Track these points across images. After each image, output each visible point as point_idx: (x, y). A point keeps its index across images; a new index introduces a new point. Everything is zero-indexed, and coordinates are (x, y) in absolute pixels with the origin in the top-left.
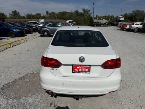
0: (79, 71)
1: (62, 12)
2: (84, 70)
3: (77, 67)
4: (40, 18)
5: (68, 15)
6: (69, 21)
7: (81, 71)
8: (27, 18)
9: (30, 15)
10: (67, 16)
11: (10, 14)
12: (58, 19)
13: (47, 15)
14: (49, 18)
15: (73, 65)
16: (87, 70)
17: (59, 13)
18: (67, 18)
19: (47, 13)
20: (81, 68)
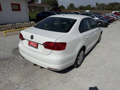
0: (31, 45)
1: (113, 3)
2: (34, 45)
3: (31, 42)
4: (90, 9)
5: (119, 5)
6: (116, 11)
7: (33, 46)
8: (79, 9)
9: (82, 7)
10: (116, 7)
11: (68, 6)
12: (106, 10)
13: (96, 7)
14: (98, 9)
15: (29, 41)
16: (36, 46)
17: (110, 4)
18: (116, 8)
19: (97, 4)
20: (33, 43)
